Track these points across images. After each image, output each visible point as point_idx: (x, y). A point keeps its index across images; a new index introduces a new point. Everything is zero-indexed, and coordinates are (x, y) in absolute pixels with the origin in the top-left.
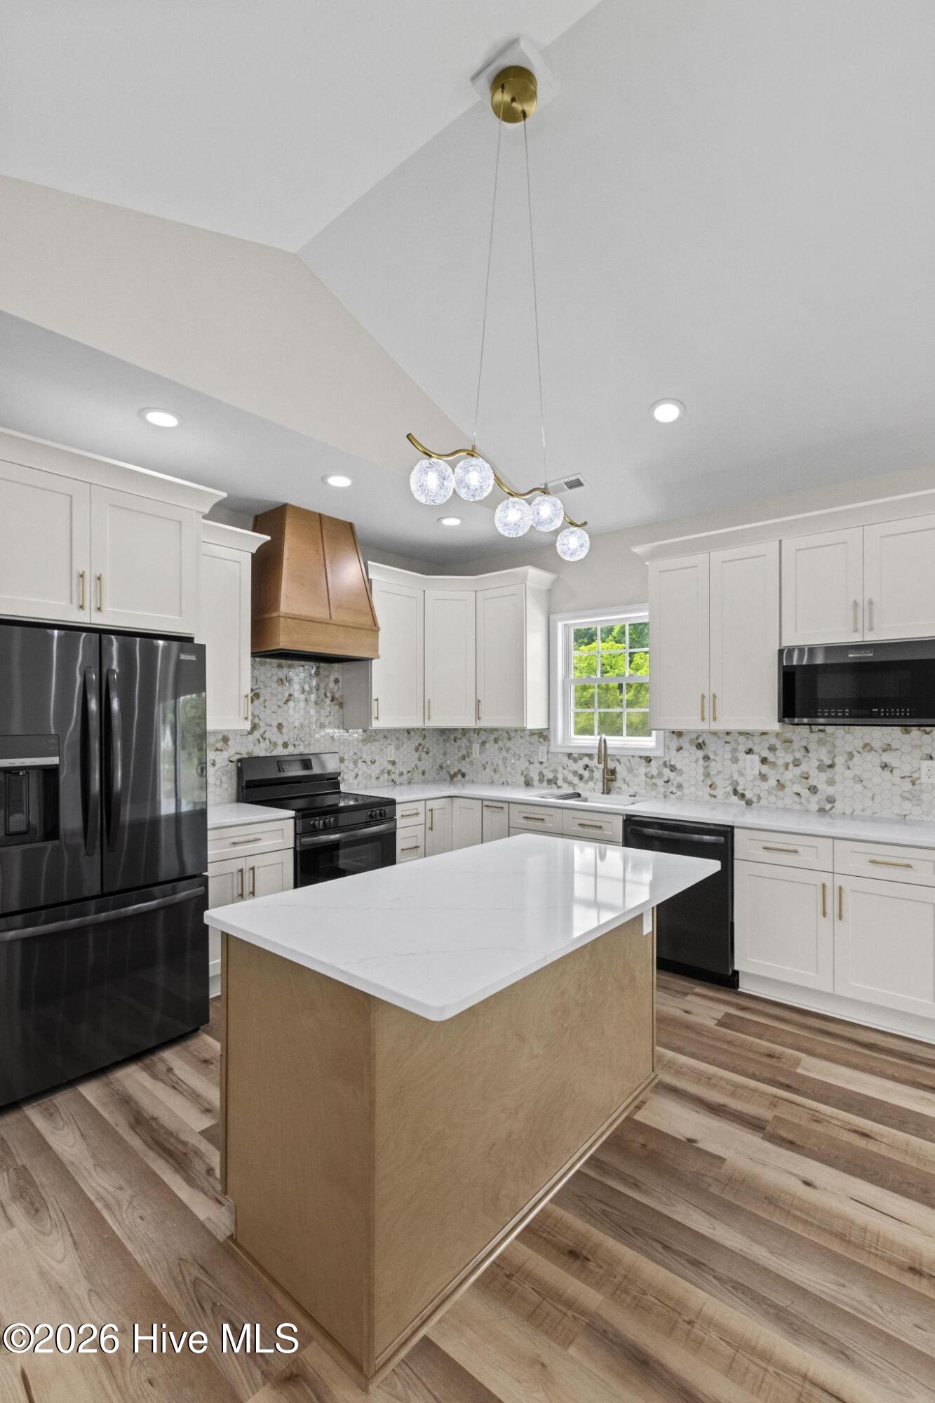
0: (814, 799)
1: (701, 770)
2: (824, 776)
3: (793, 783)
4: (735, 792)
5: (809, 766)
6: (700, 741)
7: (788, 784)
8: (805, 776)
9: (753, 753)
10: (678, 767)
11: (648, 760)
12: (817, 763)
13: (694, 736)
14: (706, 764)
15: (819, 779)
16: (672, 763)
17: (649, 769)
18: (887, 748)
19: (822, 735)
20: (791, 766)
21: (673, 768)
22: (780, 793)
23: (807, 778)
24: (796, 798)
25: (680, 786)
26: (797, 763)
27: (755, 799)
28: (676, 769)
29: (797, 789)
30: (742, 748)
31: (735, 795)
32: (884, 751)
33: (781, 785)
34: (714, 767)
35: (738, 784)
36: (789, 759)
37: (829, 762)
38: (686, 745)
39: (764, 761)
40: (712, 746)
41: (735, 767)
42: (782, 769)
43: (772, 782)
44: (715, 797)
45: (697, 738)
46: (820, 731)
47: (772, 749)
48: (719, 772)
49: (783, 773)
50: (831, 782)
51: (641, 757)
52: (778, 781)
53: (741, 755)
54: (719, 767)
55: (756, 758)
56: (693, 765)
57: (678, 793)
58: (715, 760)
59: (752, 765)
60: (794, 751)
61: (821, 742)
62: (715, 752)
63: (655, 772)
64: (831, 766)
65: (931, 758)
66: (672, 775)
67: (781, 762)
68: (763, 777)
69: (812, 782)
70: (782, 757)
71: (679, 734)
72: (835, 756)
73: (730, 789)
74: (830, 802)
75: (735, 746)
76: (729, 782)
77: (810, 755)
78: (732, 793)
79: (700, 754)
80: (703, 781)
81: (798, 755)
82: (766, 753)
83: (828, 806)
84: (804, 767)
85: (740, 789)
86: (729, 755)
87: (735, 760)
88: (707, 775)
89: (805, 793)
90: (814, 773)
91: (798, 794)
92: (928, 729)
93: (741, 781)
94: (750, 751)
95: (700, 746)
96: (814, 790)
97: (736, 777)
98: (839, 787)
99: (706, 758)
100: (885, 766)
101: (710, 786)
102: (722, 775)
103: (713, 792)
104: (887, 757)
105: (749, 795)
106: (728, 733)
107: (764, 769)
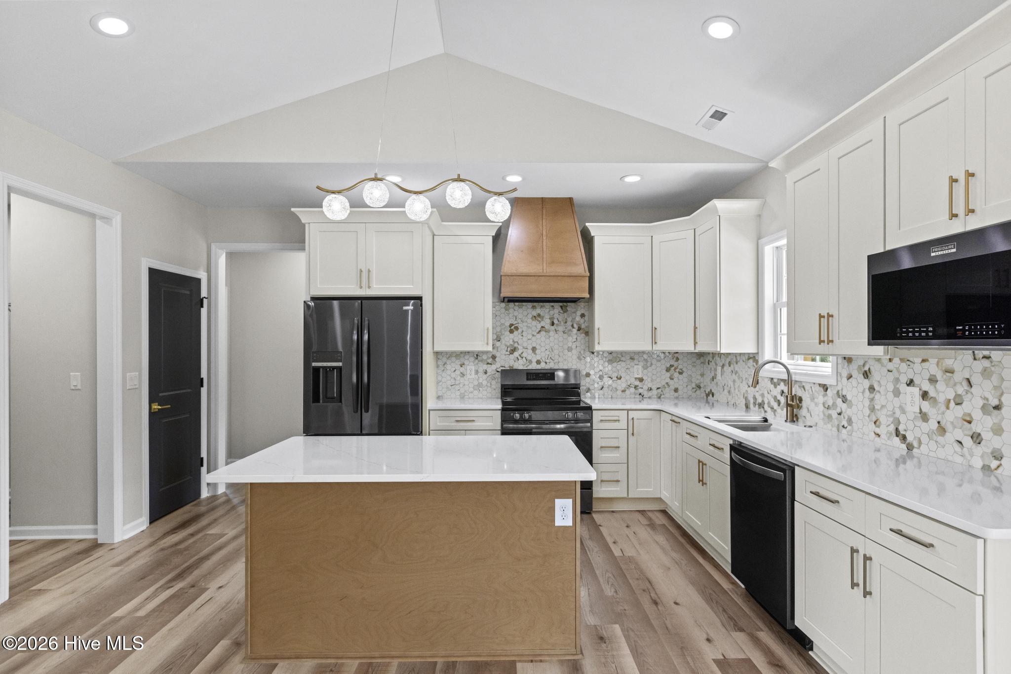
0: (978, 450)
1: (867, 403)
3: (955, 427)
4: (897, 432)
5: (972, 405)
6: (866, 368)
7: (949, 427)
8: (968, 419)
9: (913, 386)
10: (849, 398)
11: (825, 388)
12: (981, 403)
13: (861, 363)
14: (872, 396)
15: (983, 424)
16: (844, 393)
17: (826, 398)
19: (986, 363)
20: (952, 404)
21: (844, 399)
22: (940, 439)
23: (970, 422)
24: (957, 447)
25: (850, 421)
26: (959, 401)
27: (915, 444)
28: (846, 400)
29: (958, 435)
30: (904, 379)
31: (897, 436)
33: (942, 430)
34: (879, 400)
35: (899, 423)
36: (951, 395)
37: (995, 402)
38: (855, 374)
39: (925, 395)
40: (876, 375)
41: (897, 402)
42: (943, 408)
43: (931, 424)
44: (879, 435)
45: (864, 365)
46: (984, 357)
47: (933, 380)
48: (883, 407)
49: (943, 413)
50: (998, 430)
51: (820, 385)
52: (939, 422)
53: (903, 387)
54: (882, 400)
55: (915, 391)
56: (859, 397)
57: (849, 428)
58: (879, 392)
59: (912, 399)
60: (955, 384)
61: (986, 373)
62: (879, 382)
63: (830, 403)
64: (997, 408)
66: (844, 406)
67: (941, 398)
68: (924, 417)
69: (976, 427)
70: (943, 392)
71: (849, 360)
72: (1002, 394)
73: (892, 428)
74: (996, 458)
75: (897, 375)
76: (891, 419)
77: (973, 390)
78: (894, 434)
79: (866, 383)
80: (869, 416)
81: (960, 390)
82: (926, 386)
83: (994, 464)
84: (966, 407)
85: (901, 428)
86: (891, 387)
87: (897, 393)
88: (872, 409)
89: (968, 442)
90: (977, 415)
91: (960, 443)
93: (903, 419)
94: (911, 383)
95: (866, 375)
96: (977, 438)
97: (897, 413)
99: (872, 389)
101: (875, 423)
102: (884, 411)
103: (878, 431)
105: (910, 438)
107: (926, 406)
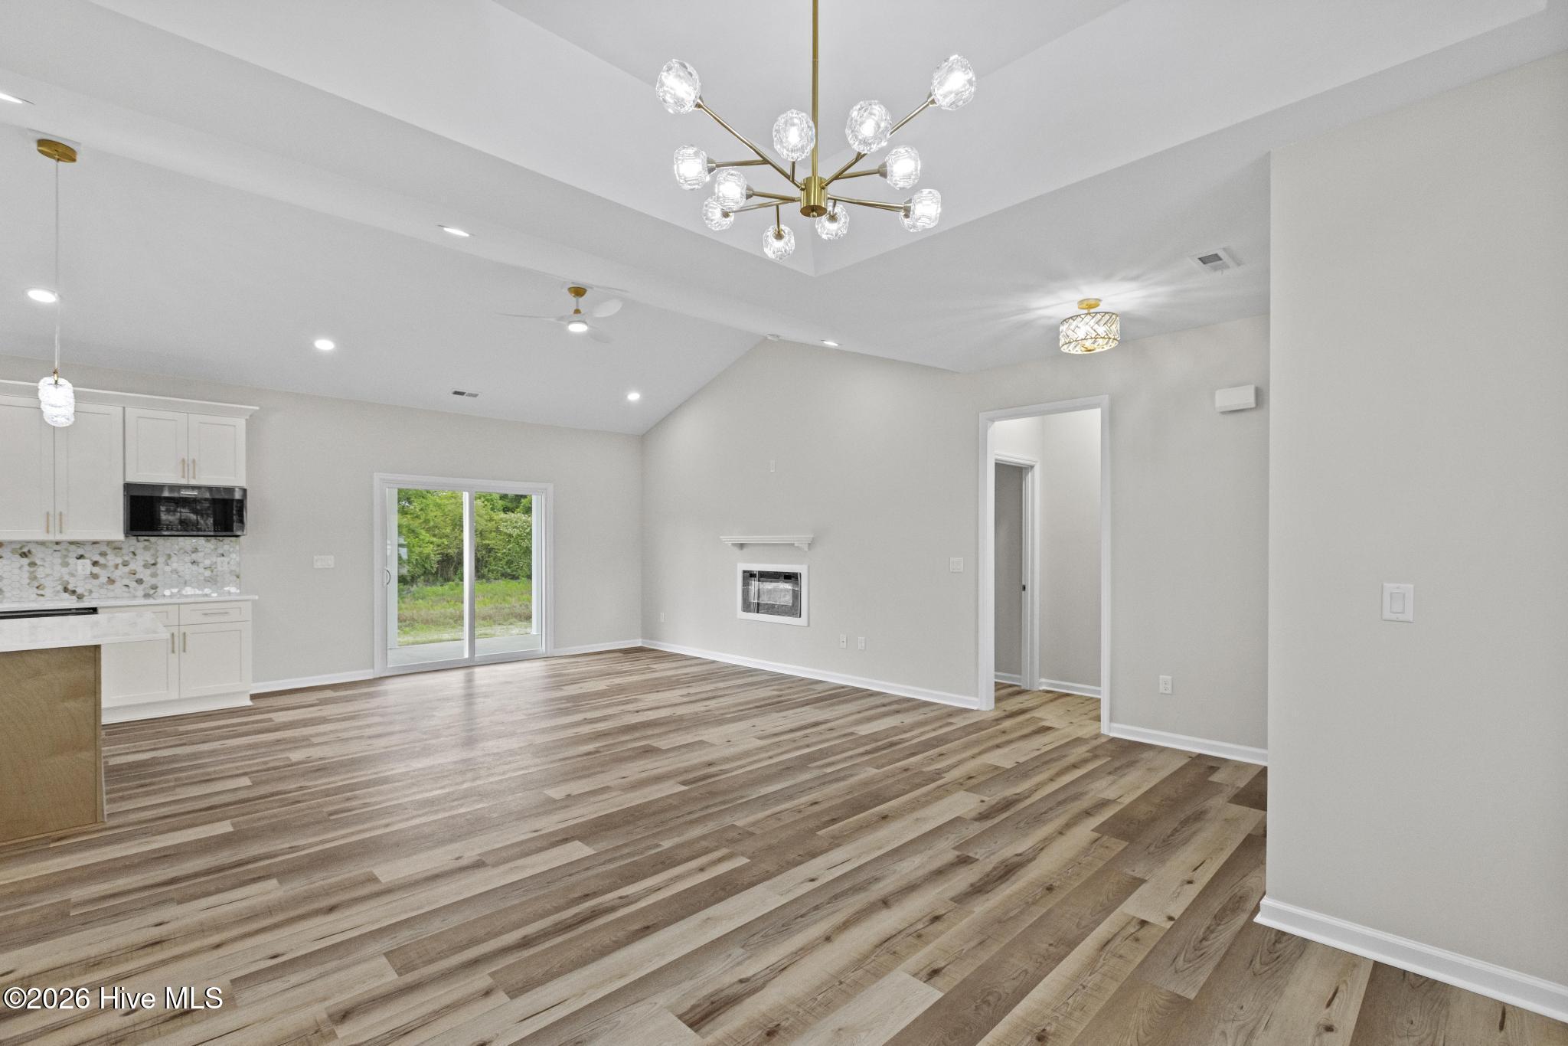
0: (141, 587)
1: (26, 575)
2: (148, 572)
3: (122, 578)
4: (66, 590)
5: (136, 565)
6: (25, 550)
7: (118, 578)
8: (133, 572)
9: (85, 558)
12: (142, 563)
13: (18, 546)
14: (32, 569)
15: (145, 574)
18: (195, 551)
19: (147, 543)
20: (120, 566)
22: (110, 587)
23: (134, 574)
24: (126, 589)
26: (125, 564)
27: (86, 594)
29: (126, 582)
30: (73, 555)
31: (65, 592)
32: (193, 552)
33: (111, 581)
34: (40, 572)
35: (68, 583)
36: (119, 561)
37: (153, 562)
38: (7, 555)
39: (95, 563)
40: (38, 554)
41: (65, 570)
42: (113, 569)
43: (103, 579)
44: (42, 595)
45: (21, 548)
46: (145, 540)
47: (103, 554)
48: (47, 575)
49: (113, 572)
50: (154, 575)
52: (109, 578)
53: (72, 561)
54: (48, 571)
55: (87, 562)
56: (17, 571)
58: (43, 566)
59: (84, 567)
60: (123, 555)
61: (146, 548)
62: (43, 559)
64: (154, 564)
65: (223, 555)
67: (111, 564)
68: (95, 576)
69: (139, 576)
70: (112, 559)
72: (157, 557)
73: (60, 588)
74: (153, 589)
75: (65, 553)
76: (59, 582)
77: (136, 557)
78: (62, 591)
79: (25, 561)
80: (29, 584)
81: (127, 558)
82: (97, 558)
83: (152, 592)
84: (132, 566)
85: (71, 587)
86: (59, 561)
87: (66, 564)
88: (34, 578)
89: (133, 584)
90: (140, 570)
91: (127, 586)
92: (221, 538)
93: (72, 580)
94: (81, 557)
95: (24, 555)
96: (140, 581)
97: (66, 577)
98: (160, 578)
99: (32, 564)
100: (193, 562)
101: (37, 588)
102: (51, 578)
103: (40, 592)
104: (194, 556)
105: (79, 591)
106: (57, 543)
107: (96, 570)
